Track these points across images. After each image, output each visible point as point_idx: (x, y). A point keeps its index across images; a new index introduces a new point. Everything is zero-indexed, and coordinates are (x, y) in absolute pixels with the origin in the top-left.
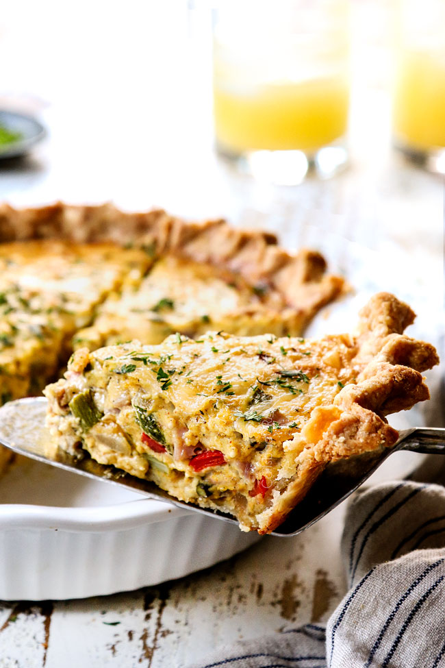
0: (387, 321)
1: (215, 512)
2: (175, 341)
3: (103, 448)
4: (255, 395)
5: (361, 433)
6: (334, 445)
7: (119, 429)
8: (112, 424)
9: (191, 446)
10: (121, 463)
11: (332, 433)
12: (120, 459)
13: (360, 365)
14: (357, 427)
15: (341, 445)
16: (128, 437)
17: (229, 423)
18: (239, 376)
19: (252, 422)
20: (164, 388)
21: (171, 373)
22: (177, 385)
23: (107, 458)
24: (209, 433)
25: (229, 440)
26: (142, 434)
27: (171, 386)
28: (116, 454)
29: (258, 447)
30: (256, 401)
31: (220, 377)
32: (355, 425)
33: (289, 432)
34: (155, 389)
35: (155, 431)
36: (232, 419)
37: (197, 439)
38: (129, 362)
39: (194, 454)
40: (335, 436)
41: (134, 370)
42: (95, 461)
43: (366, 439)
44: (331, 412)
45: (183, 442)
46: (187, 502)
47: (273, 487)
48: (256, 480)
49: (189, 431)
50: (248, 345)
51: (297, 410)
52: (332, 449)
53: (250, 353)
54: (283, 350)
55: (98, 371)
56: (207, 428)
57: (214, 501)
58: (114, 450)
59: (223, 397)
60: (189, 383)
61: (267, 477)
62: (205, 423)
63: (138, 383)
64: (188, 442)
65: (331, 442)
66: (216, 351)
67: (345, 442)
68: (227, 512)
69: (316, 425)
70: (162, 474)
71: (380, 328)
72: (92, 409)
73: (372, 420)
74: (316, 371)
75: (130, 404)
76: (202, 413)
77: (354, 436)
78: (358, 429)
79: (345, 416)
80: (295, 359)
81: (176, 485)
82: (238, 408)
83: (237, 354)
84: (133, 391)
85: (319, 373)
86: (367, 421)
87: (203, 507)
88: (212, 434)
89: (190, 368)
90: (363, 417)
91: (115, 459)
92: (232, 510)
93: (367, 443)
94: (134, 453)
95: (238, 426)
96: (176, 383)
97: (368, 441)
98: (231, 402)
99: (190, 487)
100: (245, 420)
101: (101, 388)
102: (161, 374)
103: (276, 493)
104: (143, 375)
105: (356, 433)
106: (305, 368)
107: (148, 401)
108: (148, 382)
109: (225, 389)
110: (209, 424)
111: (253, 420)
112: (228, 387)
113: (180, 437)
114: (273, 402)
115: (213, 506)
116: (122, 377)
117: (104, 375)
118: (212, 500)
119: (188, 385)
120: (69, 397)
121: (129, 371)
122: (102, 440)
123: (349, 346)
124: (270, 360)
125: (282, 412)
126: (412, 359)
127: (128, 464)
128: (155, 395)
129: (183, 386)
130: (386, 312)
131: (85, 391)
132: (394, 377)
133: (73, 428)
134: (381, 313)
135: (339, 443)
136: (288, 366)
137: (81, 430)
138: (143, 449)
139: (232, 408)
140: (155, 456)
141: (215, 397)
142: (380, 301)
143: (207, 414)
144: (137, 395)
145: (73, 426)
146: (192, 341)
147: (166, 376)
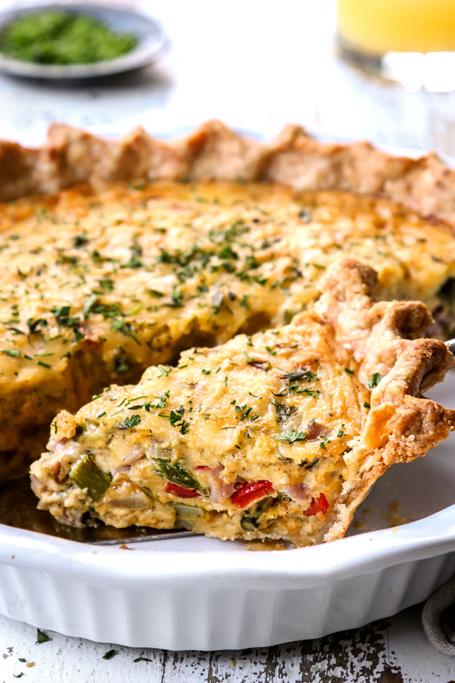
0: (363, 289)
1: (263, 541)
2: (160, 374)
3: (119, 512)
4: (278, 411)
5: (427, 425)
6: (406, 446)
7: (134, 487)
8: (125, 484)
9: (231, 484)
10: (144, 520)
11: (399, 433)
12: (141, 517)
13: (350, 342)
14: (420, 420)
15: (414, 443)
16: (147, 490)
17: (272, 451)
18: (250, 394)
19: (298, 443)
20: (183, 431)
21: (182, 412)
22: (196, 424)
23: (126, 521)
24: (251, 466)
25: (276, 468)
26: (166, 485)
27: (190, 427)
28: (136, 513)
29: (307, 466)
30: (284, 418)
31: (234, 403)
32: (417, 419)
33: (341, 442)
34: (172, 435)
35: (186, 479)
36: (274, 445)
37: (236, 474)
38: (129, 414)
39: (235, 491)
40: (403, 437)
41: (140, 421)
42: (111, 527)
43: (435, 430)
44: (384, 411)
45: (221, 482)
46: (233, 539)
47: (335, 502)
48: (313, 499)
49: (226, 468)
50: (233, 356)
51: (331, 415)
52: (404, 450)
53: (241, 364)
54: (269, 350)
55: (92, 432)
56: (247, 461)
57: (263, 530)
58: (132, 509)
59: (249, 423)
60: (208, 418)
61: (326, 494)
62: (245, 456)
63: (150, 434)
64: (226, 481)
65: (402, 444)
66: (208, 373)
67: (415, 440)
68: (278, 538)
69: (373, 429)
70: (193, 518)
71: (360, 300)
72: (98, 474)
73: (435, 409)
74: (315, 362)
75: (144, 457)
76: (238, 448)
77: (420, 430)
78: (422, 422)
79: (403, 412)
80: (288, 356)
81: (214, 525)
82: (272, 431)
83: (229, 369)
84: (146, 444)
85: (319, 364)
86: (429, 411)
87: (250, 539)
88: (254, 466)
89: (197, 401)
90: (424, 408)
91: (136, 518)
92: (286, 535)
93: (438, 434)
94: (157, 504)
95: (284, 451)
96: (193, 422)
97: (438, 431)
98: (261, 428)
99: (233, 524)
100: (290, 443)
101: (100, 448)
102: (174, 418)
103: (341, 507)
104: (153, 424)
105: (421, 426)
106: (304, 364)
107: (169, 449)
108: (162, 430)
109: (247, 414)
110: (249, 456)
111: (298, 440)
112: (249, 411)
113: (217, 479)
114: (302, 413)
115: (262, 536)
116: (126, 432)
117: (102, 435)
118: (259, 530)
119: (207, 421)
120: (67, 469)
121: (135, 424)
122: (116, 503)
123: (322, 323)
124: (265, 366)
125: (318, 421)
126: (411, 324)
127: (153, 518)
128: (174, 442)
129: (203, 423)
130: (359, 280)
131: (84, 457)
132: (425, 355)
133: (80, 500)
134: (354, 282)
135: (410, 442)
136: (285, 366)
137: (90, 500)
138: (168, 498)
139: (266, 432)
140: (185, 502)
141: (242, 426)
142: (347, 269)
143: (243, 447)
144: (153, 446)
145: (80, 498)
146: (176, 369)
147: (179, 419)
